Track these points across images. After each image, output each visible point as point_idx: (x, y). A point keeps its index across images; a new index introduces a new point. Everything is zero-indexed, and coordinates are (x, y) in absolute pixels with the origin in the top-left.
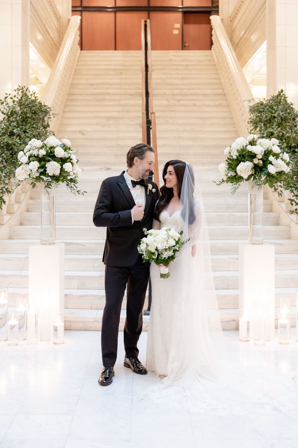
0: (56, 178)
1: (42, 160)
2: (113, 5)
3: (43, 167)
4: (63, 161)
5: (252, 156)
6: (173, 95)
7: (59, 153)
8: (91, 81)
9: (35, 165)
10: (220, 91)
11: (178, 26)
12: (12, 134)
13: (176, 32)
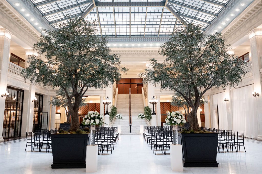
0: (120, 118)
1: (119, 116)
2: (123, 83)
3: (119, 117)
4: (121, 116)
5: (141, 116)
6: (135, 103)
7: (121, 115)
8: (121, 100)
9: (118, 117)
10: (142, 102)
11: (136, 87)
12: (113, 112)
13: (136, 88)
